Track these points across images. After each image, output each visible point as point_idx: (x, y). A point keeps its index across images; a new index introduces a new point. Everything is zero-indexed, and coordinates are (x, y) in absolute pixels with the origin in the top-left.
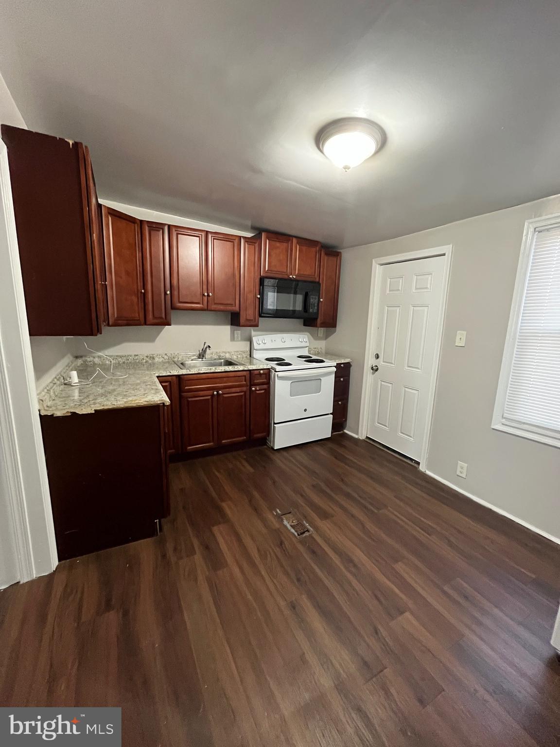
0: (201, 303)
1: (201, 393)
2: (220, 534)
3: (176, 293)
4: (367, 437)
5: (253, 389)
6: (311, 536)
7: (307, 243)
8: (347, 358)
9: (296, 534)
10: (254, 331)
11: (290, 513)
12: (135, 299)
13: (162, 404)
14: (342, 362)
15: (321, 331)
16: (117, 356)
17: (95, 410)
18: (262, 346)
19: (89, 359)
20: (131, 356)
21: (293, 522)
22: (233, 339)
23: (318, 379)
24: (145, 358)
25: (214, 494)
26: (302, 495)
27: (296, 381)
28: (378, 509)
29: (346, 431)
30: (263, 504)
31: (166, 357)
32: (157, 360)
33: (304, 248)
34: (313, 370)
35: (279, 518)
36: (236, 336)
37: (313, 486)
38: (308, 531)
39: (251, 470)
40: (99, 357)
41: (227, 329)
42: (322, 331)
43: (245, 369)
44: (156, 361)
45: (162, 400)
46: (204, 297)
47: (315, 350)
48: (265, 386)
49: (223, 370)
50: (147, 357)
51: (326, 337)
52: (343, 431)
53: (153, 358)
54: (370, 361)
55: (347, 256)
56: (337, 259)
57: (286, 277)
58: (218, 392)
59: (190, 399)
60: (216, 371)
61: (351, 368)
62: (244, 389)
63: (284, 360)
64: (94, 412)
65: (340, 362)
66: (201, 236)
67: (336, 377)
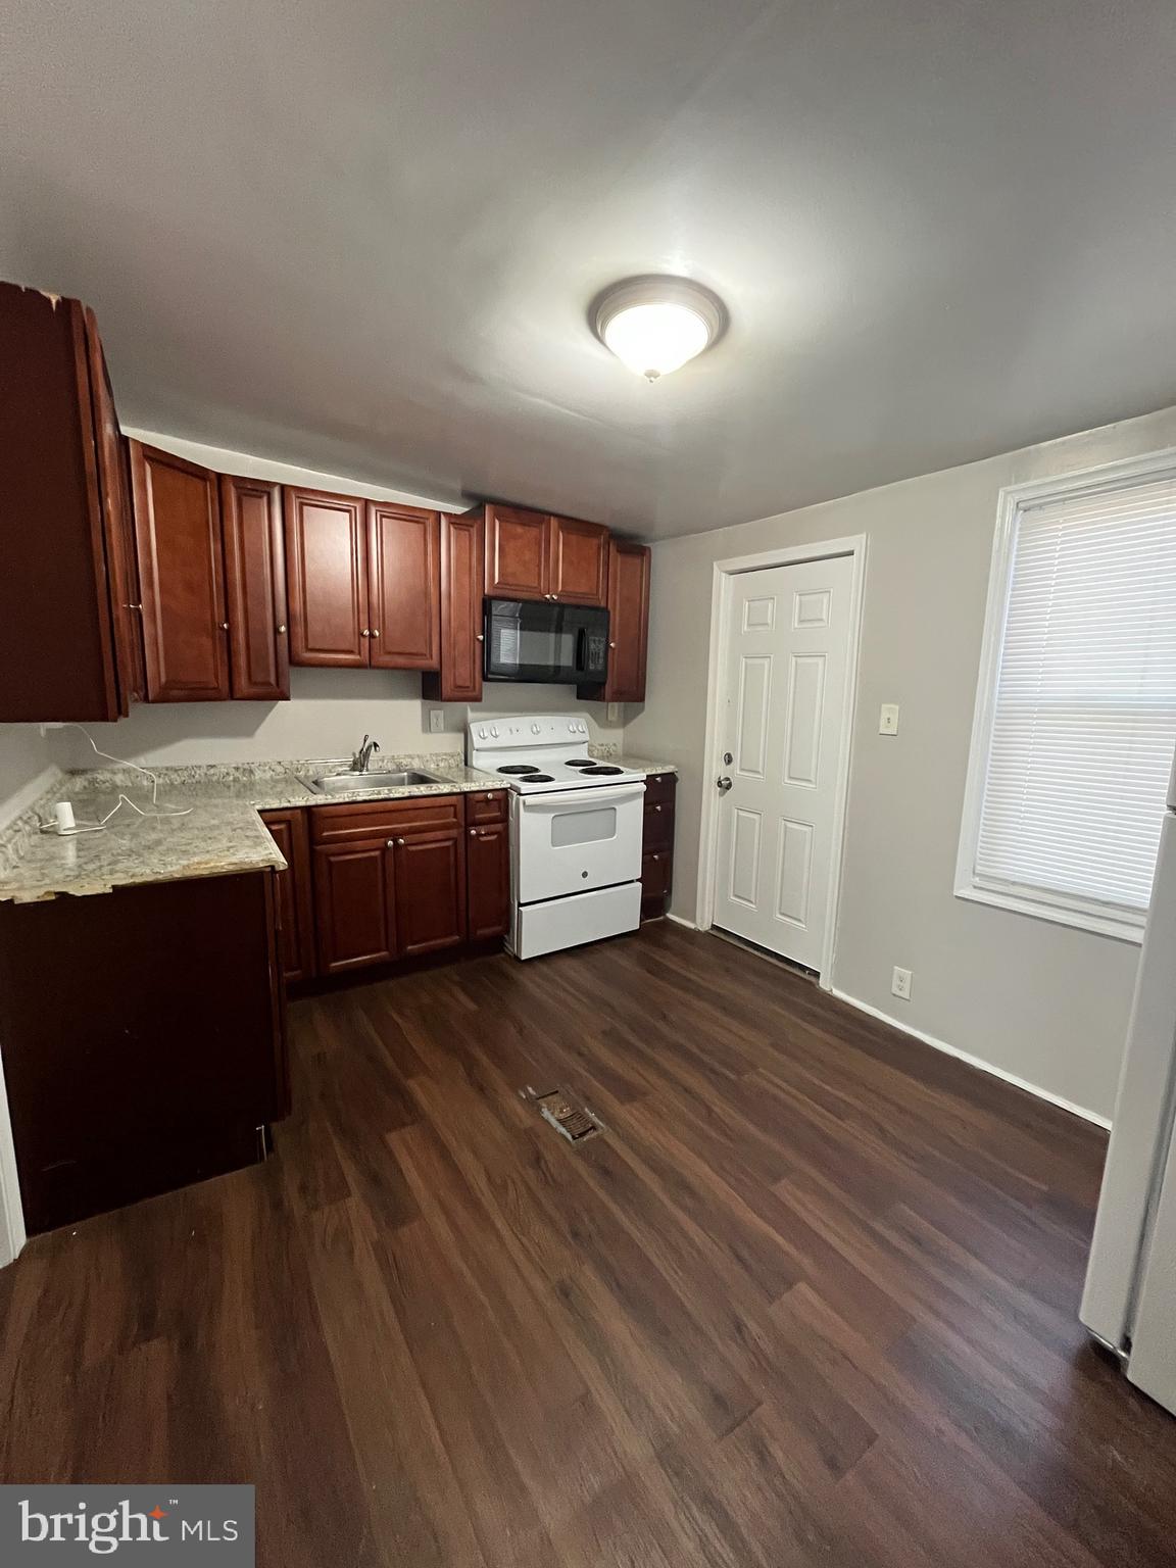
0: (357, 651)
1: (359, 844)
2: (403, 1145)
3: (299, 630)
4: (714, 927)
5: (473, 832)
6: (601, 1140)
7: (578, 527)
8: (670, 763)
9: (569, 1137)
10: (472, 710)
11: (557, 1092)
12: (206, 642)
13: (269, 869)
14: (659, 772)
15: (614, 709)
16: (167, 769)
17: (113, 887)
18: (490, 742)
19: (100, 777)
20: (199, 767)
21: (562, 1112)
22: (427, 727)
23: (608, 808)
24: (232, 771)
25: (390, 1063)
26: (580, 1054)
27: (562, 812)
28: (739, 1073)
29: (670, 916)
30: (496, 1077)
31: (279, 769)
32: (258, 775)
33: (573, 538)
34: (600, 789)
35: (533, 1105)
36: (433, 720)
37: (604, 1033)
38: (594, 1128)
39: (472, 1006)
40: (125, 771)
41: (413, 707)
42: (616, 708)
43: (455, 790)
44: (257, 778)
45: (269, 860)
46: (362, 639)
47: (603, 748)
48: (499, 827)
49: (407, 794)
50: (237, 769)
51: (625, 721)
52: (664, 915)
53: (251, 772)
54: (714, 769)
55: (663, 556)
56: (643, 561)
57: (537, 597)
58: (395, 841)
59: (333, 859)
60: (392, 796)
61: (677, 785)
62: (453, 833)
63: (537, 770)
64: (111, 891)
65: (654, 773)
66: (353, 509)
67: (646, 804)
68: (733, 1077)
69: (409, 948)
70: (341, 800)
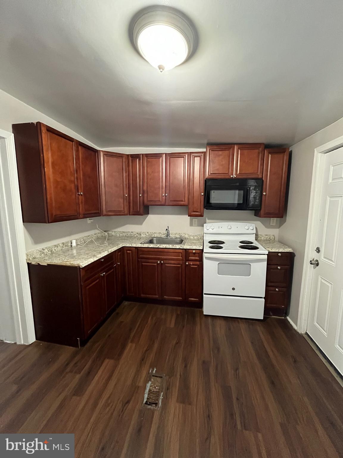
1: (150, 261)
3: (146, 195)
4: (306, 334)
5: (187, 263)
6: (153, 412)
8: (289, 247)
9: (145, 400)
10: (208, 219)
11: (161, 377)
12: (121, 200)
13: (78, 267)
14: (280, 251)
15: (274, 221)
16: (123, 232)
18: (211, 231)
19: (110, 233)
20: (129, 232)
21: (155, 388)
22: (191, 225)
23: (247, 264)
24: (136, 234)
26: (186, 367)
27: (222, 262)
29: (288, 318)
30: (152, 356)
31: (147, 234)
32: (142, 235)
33: (246, 152)
35: (149, 378)
37: (204, 362)
38: (156, 404)
39: (172, 325)
40: (115, 232)
43: (181, 248)
44: (142, 236)
45: (78, 264)
46: (163, 197)
48: (198, 263)
49: (164, 247)
50: (137, 233)
52: (285, 317)
53: (141, 235)
54: (310, 254)
57: (227, 177)
58: (160, 262)
59: (143, 264)
60: (160, 247)
62: (181, 262)
64: (47, 265)
65: (277, 251)
67: (268, 264)
68: (239, 426)
69: (165, 297)
70: (145, 247)
